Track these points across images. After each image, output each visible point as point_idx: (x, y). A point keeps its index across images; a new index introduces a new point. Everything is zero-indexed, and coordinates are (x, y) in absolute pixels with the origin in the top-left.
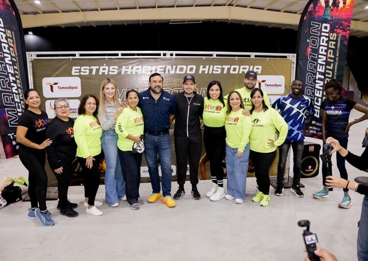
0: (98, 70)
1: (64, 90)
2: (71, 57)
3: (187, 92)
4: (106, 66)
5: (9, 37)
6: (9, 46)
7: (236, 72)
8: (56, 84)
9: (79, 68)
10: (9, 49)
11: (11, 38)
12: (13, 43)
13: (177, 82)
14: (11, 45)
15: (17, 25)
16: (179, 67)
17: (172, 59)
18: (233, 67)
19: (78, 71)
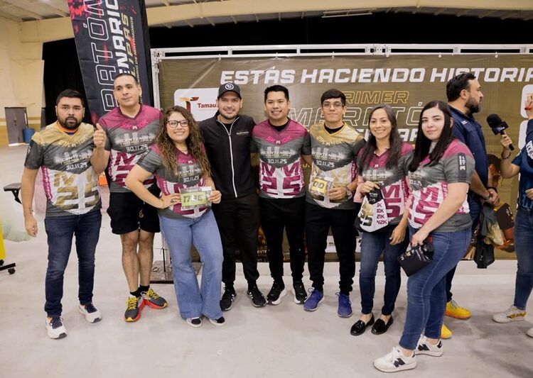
0: (262, 77)
1: (208, 108)
2: (220, 56)
3: (226, 115)
4: (275, 69)
5: (125, 26)
6: (125, 39)
7: (495, 79)
8: (195, 99)
9: (232, 73)
10: (124, 44)
11: (127, 28)
12: (130, 35)
13: (393, 96)
14: (128, 37)
15: (138, 6)
16: (396, 71)
17: (384, 57)
18: (489, 70)
19: (231, 78)
